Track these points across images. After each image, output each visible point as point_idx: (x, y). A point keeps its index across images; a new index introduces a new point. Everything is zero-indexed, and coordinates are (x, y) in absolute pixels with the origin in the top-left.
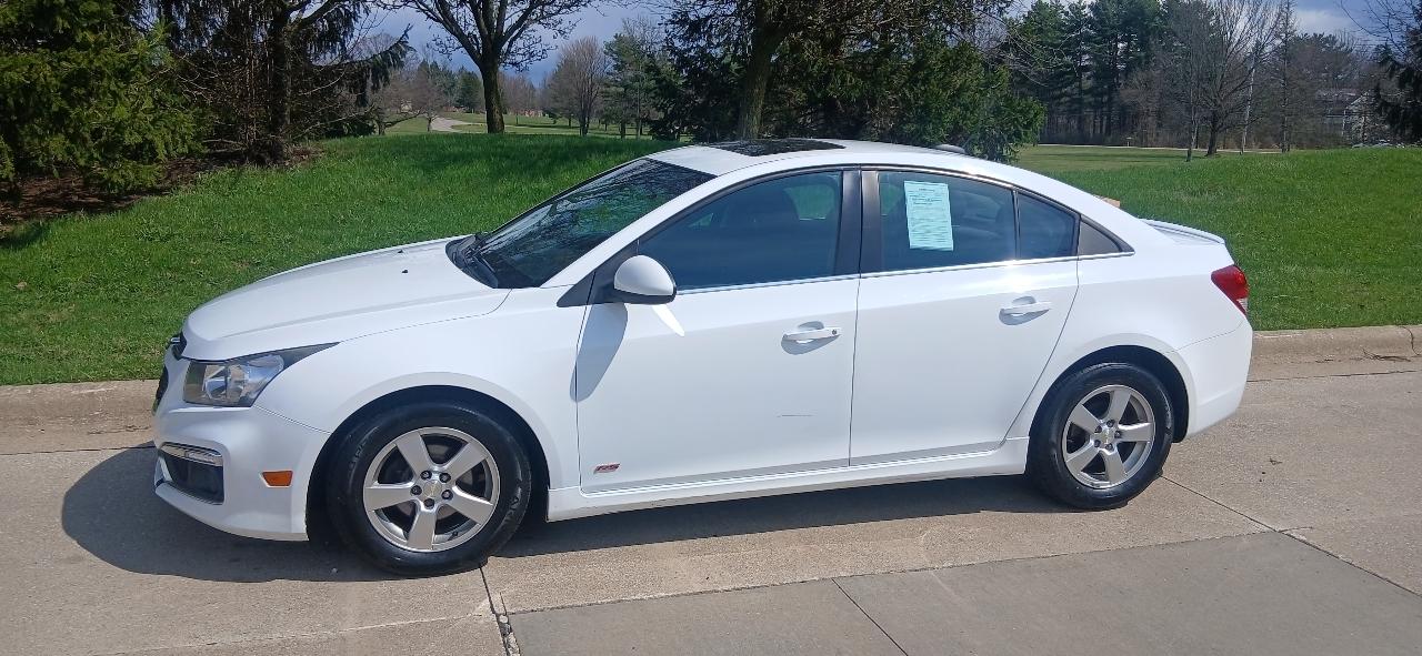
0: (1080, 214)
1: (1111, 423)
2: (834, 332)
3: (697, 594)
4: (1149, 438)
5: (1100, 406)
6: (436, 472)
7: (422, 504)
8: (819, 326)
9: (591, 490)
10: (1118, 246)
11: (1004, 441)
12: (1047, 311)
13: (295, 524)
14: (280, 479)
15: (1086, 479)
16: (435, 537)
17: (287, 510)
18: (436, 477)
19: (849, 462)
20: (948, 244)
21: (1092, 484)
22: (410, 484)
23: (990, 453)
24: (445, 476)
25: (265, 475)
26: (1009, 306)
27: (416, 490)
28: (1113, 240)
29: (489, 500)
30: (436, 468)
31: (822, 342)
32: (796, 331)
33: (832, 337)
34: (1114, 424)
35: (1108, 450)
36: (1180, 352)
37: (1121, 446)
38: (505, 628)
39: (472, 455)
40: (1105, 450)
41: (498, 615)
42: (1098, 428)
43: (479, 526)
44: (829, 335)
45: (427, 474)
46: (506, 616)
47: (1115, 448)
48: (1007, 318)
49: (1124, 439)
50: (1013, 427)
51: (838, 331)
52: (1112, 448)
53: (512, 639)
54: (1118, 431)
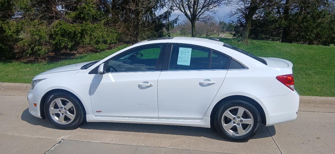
0: (232, 57)
2: (151, 84)
4: (252, 123)
5: (235, 112)
7: (61, 114)
8: (148, 83)
9: (95, 116)
10: (244, 67)
11: (202, 118)
12: (215, 83)
13: (38, 114)
15: (231, 132)
16: (64, 121)
19: (158, 118)
20: (188, 64)
21: (232, 134)
22: (58, 110)
23: (199, 121)
24: (65, 109)
25: (34, 104)
26: (202, 81)
27: (60, 111)
29: (74, 115)
30: (63, 106)
31: (148, 87)
32: (142, 84)
33: (151, 86)
34: (239, 118)
35: (238, 125)
36: (260, 99)
37: (242, 125)
38: (60, 142)
39: (70, 105)
40: (237, 125)
41: (62, 139)
42: (234, 118)
43: (72, 120)
44: (150, 85)
45: (62, 108)
46: (64, 140)
47: (241, 125)
48: (201, 84)
49: (243, 122)
50: (205, 114)
51: (152, 84)
52: (239, 125)
53: (57, 145)
54: (241, 120)
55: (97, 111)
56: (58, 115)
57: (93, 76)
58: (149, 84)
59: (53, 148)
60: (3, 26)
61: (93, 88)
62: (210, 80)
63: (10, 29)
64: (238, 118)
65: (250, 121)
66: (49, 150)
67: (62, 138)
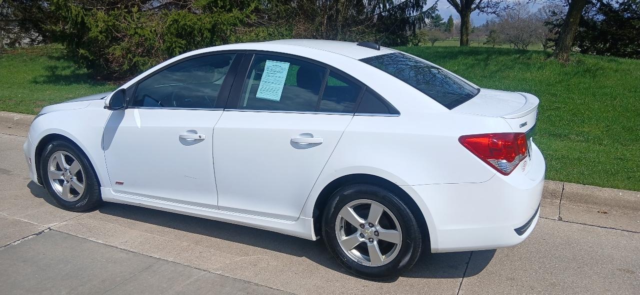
0: (366, 86)
2: (200, 137)
4: (398, 242)
6: (68, 169)
7: (65, 181)
8: (195, 132)
9: (115, 191)
10: (390, 110)
11: (299, 217)
12: (320, 143)
15: (355, 256)
16: (70, 195)
19: (218, 208)
20: (277, 97)
22: (62, 173)
23: (294, 222)
28: (387, 106)
29: (83, 185)
30: (68, 167)
31: (196, 141)
32: (186, 134)
33: (200, 140)
34: (373, 226)
35: (370, 242)
36: (413, 187)
37: (380, 242)
38: (40, 233)
39: (77, 166)
40: (367, 241)
41: (49, 228)
42: (362, 225)
43: (81, 195)
44: (198, 138)
45: (66, 170)
46: (50, 230)
47: (375, 243)
48: (295, 144)
49: (381, 237)
50: (303, 211)
51: (203, 137)
52: (373, 241)
53: (31, 237)
54: (377, 231)
55: (117, 183)
56: (61, 182)
57: (110, 112)
58: (196, 137)
59: (19, 242)
60: (86, 20)
61: (107, 138)
62: (312, 136)
63: (97, 26)
64: (371, 225)
65: (395, 236)
66: (9, 244)
67: (50, 225)
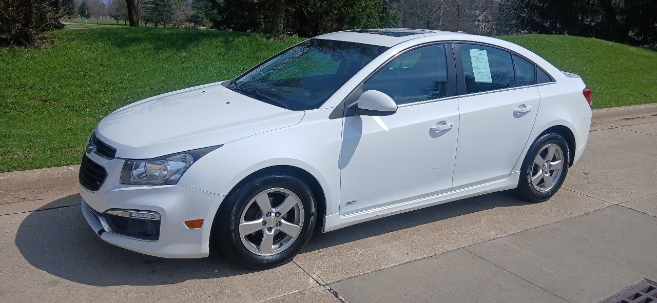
1: (547, 162)
2: (452, 126)
3: (408, 262)
4: (561, 168)
6: (274, 212)
8: (445, 123)
9: (344, 214)
10: (550, 79)
11: (511, 173)
13: (204, 249)
14: (195, 224)
15: (538, 188)
16: (273, 246)
17: (199, 242)
18: (273, 215)
19: (452, 189)
20: (490, 81)
21: (540, 190)
23: (505, 179)
24: (278, 214)
25: (186, 223)
26: (515, 109)
27: (264, 223)
28: (549, 77)
29: (298, 225)
30: (274, 209)
32: (435, 126)
34: (549, 162)
38: (333, 292)
40: (545, 174)
42: (543, 164)
44: (450, 127)
45: (269, 214)
48: (515, 114)
49: (552, 168)
50: (514, 167)
52: (548, 173)
53: (342, 298)
54: (550, 165)
57: (340, 122)
58: (448, 126)
62: (524, 106)
